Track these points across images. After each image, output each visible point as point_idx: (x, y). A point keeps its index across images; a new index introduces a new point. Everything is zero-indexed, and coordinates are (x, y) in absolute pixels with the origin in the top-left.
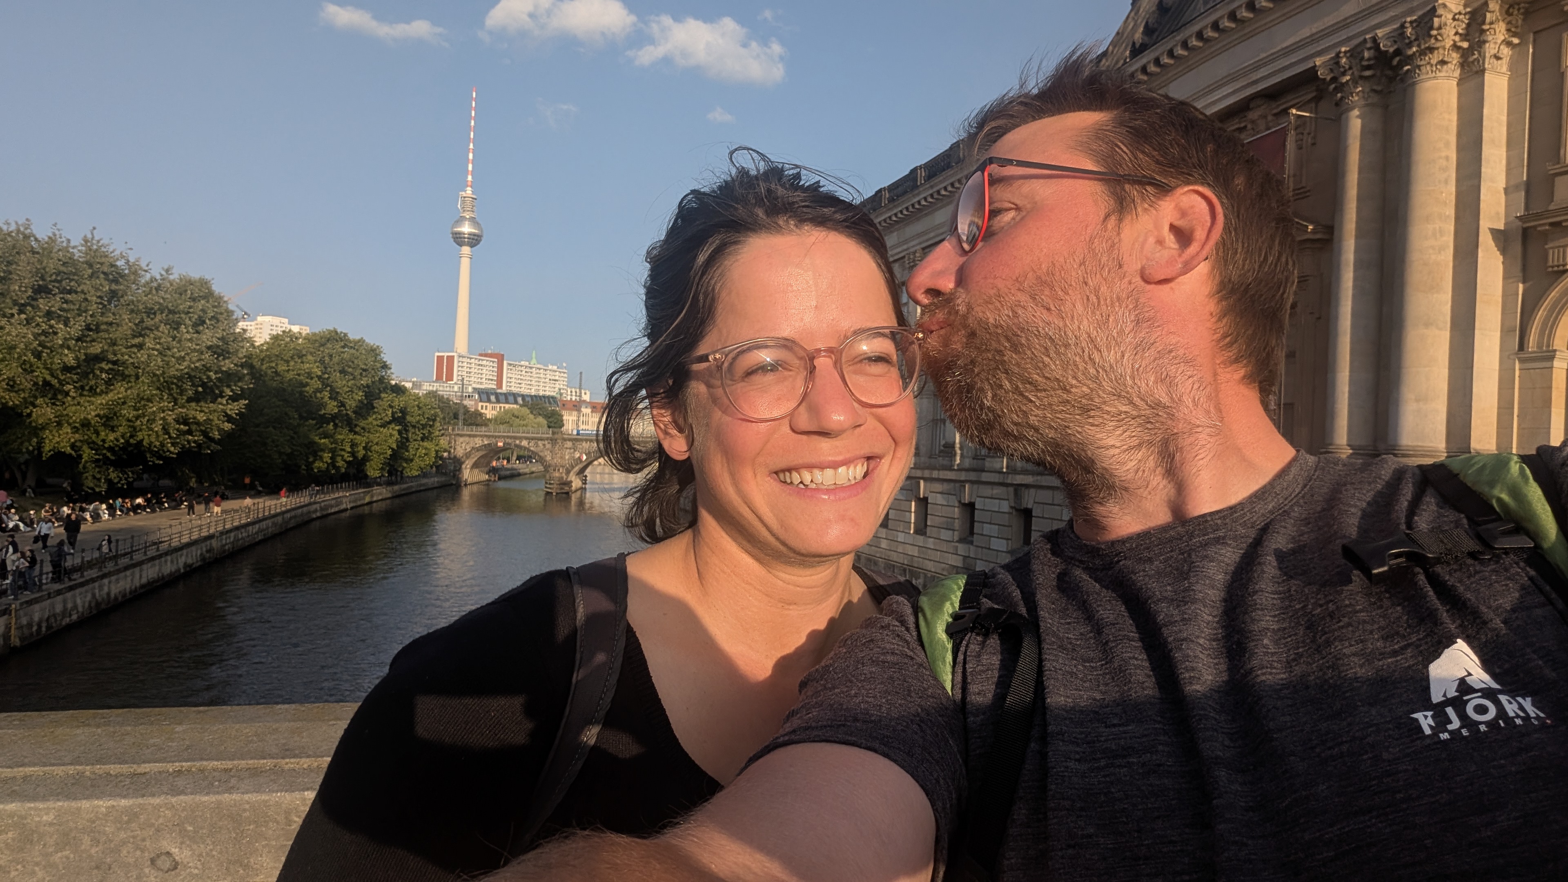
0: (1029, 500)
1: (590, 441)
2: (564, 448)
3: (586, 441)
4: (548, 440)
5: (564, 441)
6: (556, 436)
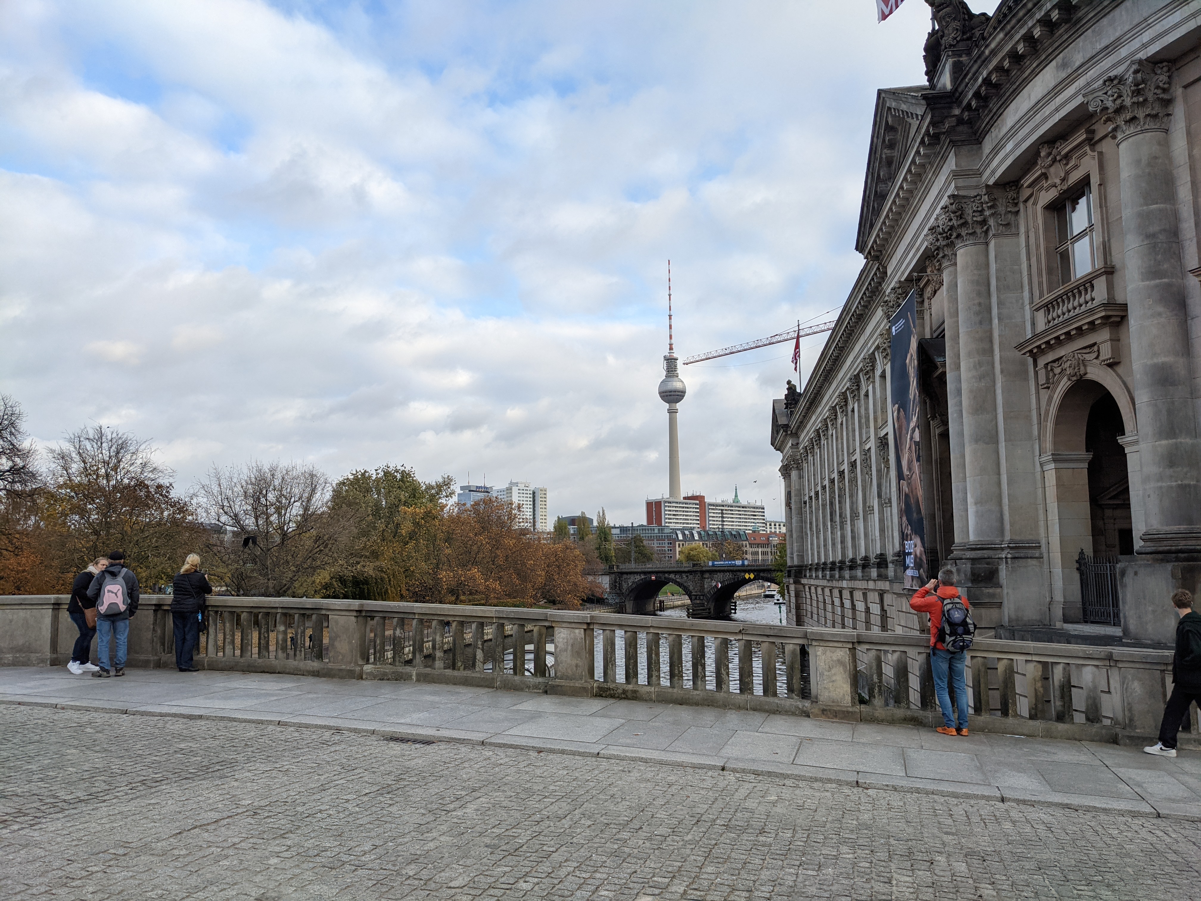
1: (723, 571)
2: (703, 578)
3: (720, 571)
4: (690, 572)
5: (703, 572)
6: (695, 569)
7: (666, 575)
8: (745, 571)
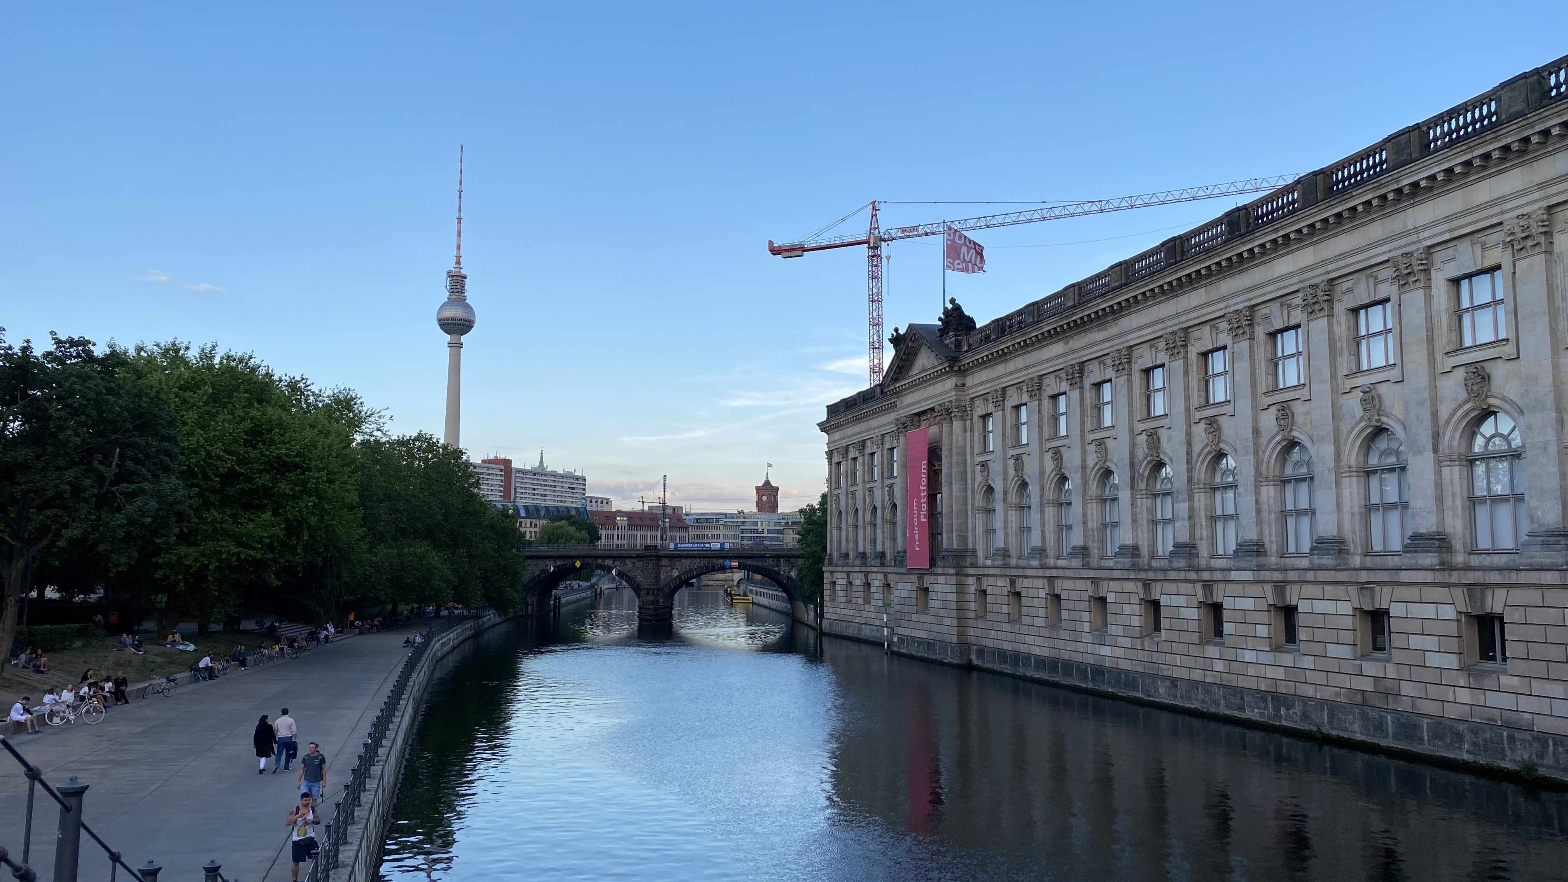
0: (1495, 603)
1: (694, 557)
2: (658, 567)
3: (686, 557)
4: (639, 557)
5: (659, 558)
6: (648, 553)
7: (600, 561)
8: (725, 557)
